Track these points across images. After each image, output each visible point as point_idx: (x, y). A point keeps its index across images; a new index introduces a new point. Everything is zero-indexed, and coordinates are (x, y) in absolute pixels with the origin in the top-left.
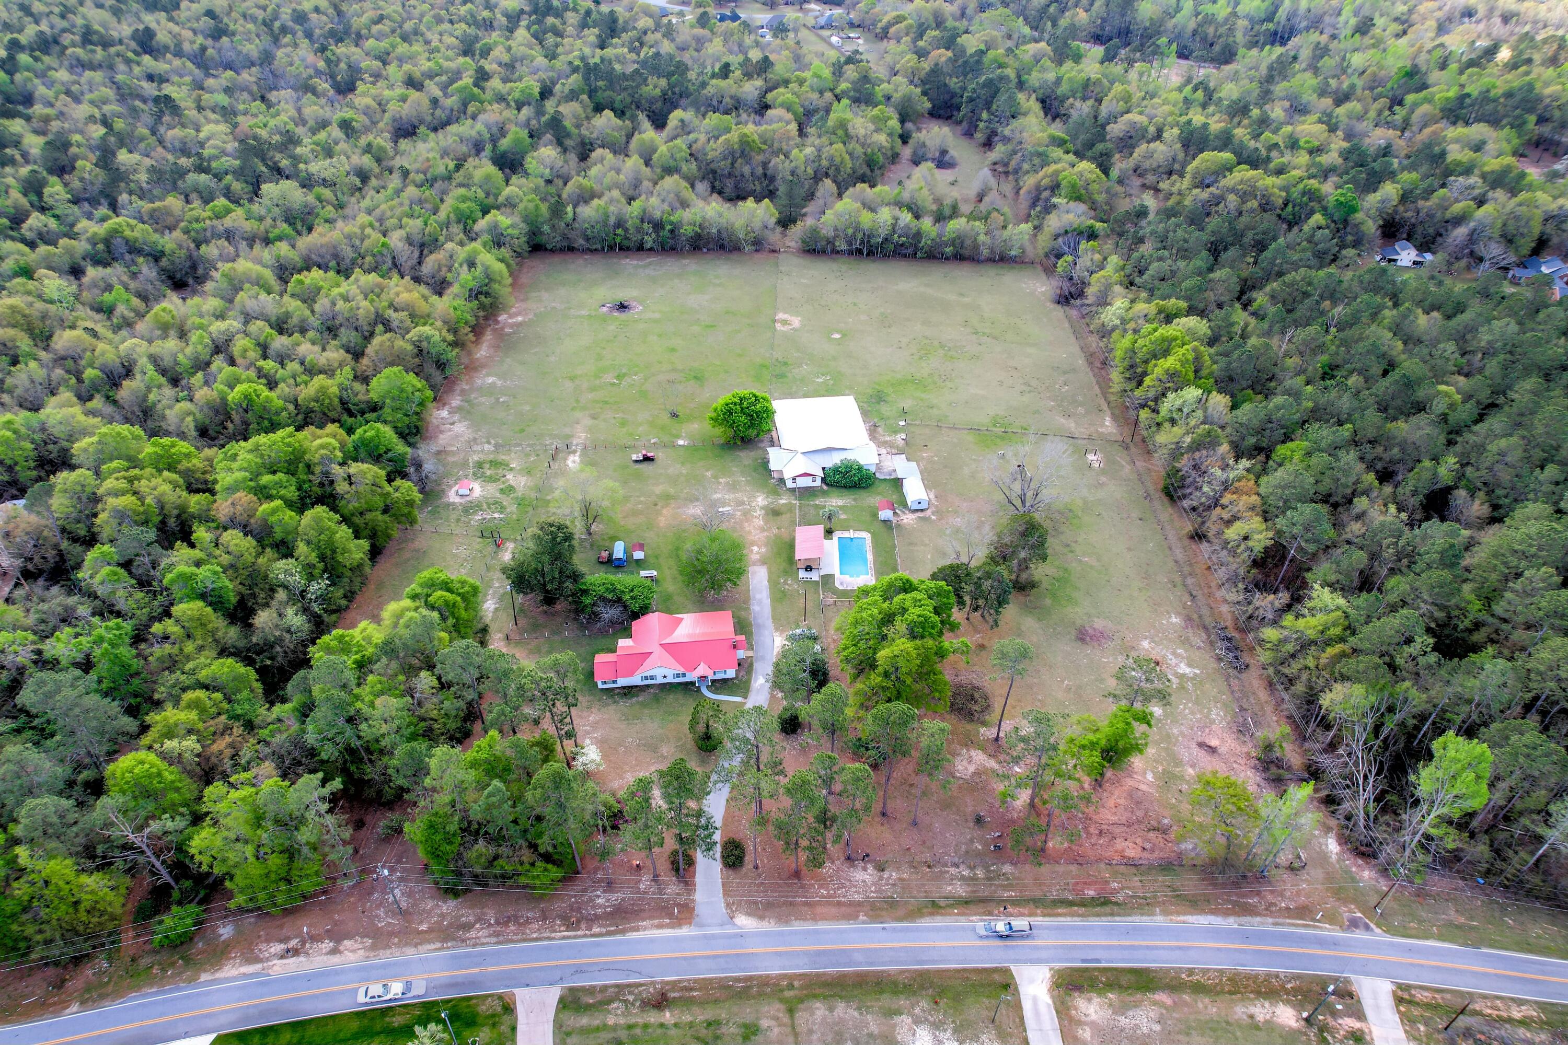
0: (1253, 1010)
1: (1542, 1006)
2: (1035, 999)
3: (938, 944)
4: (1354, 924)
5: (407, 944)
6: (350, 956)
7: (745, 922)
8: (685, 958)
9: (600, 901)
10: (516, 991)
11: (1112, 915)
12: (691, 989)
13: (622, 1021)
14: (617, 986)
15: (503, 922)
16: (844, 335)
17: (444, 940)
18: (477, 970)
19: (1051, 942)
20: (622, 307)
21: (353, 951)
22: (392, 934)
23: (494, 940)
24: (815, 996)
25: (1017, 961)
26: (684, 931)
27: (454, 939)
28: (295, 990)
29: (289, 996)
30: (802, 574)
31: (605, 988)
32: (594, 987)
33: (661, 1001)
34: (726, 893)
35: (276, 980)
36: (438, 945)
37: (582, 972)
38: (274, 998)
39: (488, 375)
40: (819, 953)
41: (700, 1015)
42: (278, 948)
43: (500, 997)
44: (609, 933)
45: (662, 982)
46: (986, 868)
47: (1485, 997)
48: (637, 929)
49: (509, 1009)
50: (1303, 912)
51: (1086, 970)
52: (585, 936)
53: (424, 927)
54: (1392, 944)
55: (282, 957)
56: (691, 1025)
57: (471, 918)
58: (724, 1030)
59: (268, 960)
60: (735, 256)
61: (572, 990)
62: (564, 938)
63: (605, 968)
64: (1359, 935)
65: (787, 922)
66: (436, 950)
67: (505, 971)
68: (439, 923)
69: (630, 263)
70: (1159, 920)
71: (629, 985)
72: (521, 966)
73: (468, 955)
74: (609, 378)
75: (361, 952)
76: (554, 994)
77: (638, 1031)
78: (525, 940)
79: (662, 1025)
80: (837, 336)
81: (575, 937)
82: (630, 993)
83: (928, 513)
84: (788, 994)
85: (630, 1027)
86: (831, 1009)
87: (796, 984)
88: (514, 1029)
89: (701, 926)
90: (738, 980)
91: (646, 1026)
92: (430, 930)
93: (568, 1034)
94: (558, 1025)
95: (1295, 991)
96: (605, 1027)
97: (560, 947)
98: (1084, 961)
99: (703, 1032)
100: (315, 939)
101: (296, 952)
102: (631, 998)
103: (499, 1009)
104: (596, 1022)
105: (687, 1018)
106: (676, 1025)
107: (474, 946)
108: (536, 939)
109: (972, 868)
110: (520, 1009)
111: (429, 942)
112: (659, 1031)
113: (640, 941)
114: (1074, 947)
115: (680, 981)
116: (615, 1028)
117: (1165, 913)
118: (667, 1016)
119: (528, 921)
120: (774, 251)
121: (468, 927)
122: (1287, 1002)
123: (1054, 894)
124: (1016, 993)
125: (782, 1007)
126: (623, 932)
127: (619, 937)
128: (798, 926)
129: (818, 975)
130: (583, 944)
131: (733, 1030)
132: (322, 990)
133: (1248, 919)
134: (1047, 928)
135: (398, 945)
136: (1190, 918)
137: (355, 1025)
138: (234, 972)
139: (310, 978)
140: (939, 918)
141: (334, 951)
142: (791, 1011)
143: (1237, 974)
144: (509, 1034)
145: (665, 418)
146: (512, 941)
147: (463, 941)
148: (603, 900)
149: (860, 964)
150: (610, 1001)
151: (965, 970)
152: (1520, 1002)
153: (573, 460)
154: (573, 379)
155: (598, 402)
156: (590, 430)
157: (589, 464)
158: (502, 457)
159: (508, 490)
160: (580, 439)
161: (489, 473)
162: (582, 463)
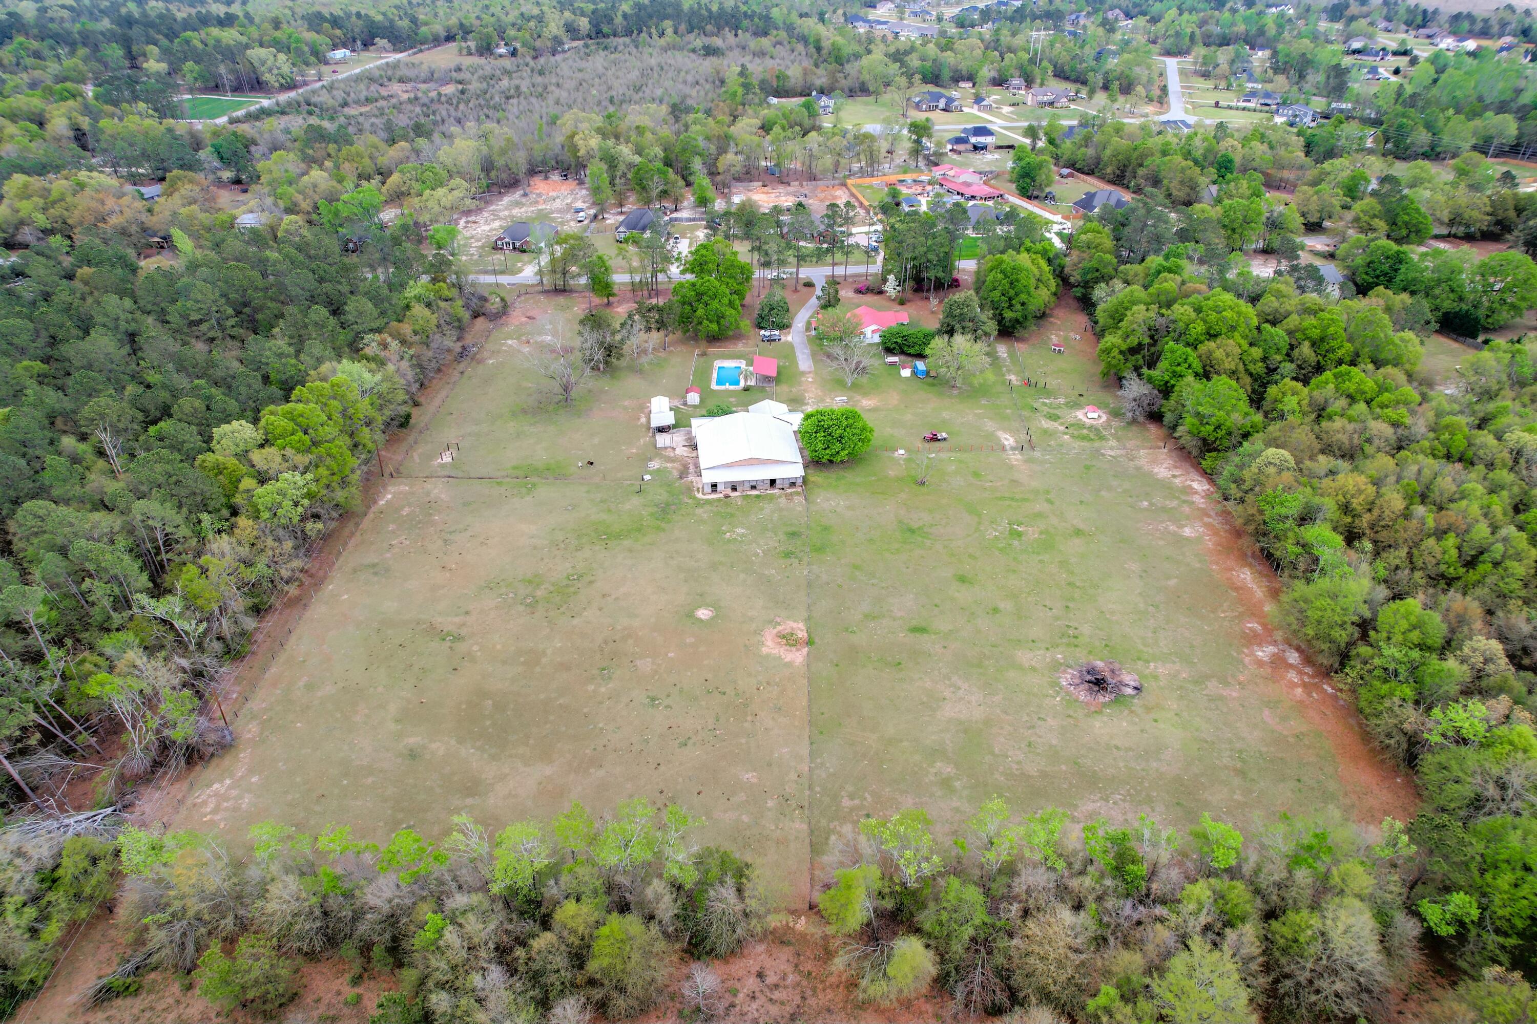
145: (930, 480)
153: (1008, 440)
154: (1078, 532)
155: (1023, 500)
156: (1011, 467)
157: (991, 437)
158: (1085, 444)
159: (1054, 418)
160: (1016, 458)
161: (1085, 431)
162: (999, 439)
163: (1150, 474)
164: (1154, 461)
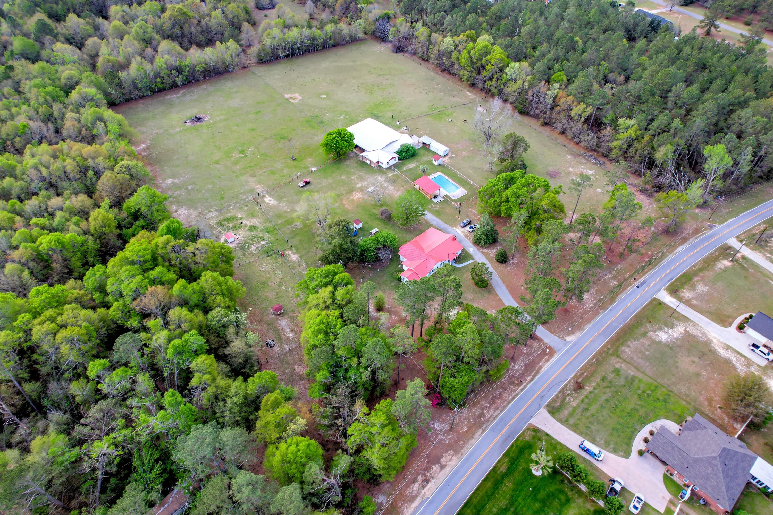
0: (719, 266)
1: (764, 222)
2: (671, 302)
3: (630, 304)
4: (711, 227)
5: (468, 440)
6: (452, 463)
7: (569, 338)
8: (569, 365)
9: (517, 367)
10: (530, 422)
11: (659, 263)
12: (582, 374)
13: (577, 402)
14: (560, 392)
15: (493, 401)
16: (327, 95)
17: (480, 427)
18: (507, 427)
19: (655, 282)
20: (198, 119)
21: (450, 460)
22: (456, 442)
23: (498, 411)
24: (619, 346)
25: (654, 294)
26: (556, 357)
27: (483, 423)
28: (447, 495)
29: (448, 498)
30: (435, 200)
31: (557, 396)
32: (553, 399)
33: (579, 386)
34: (553, 333)
35: (434, 498)
36: (480, 430)
37: (543, 397)
38: (444, 504)
39: (164, 180)
40: (604, 331)
41: (597, 379)
42: (416, 486)
43: (528, 429)
44: (534, 376)
45: (572, 379)
46: (614, 270)
47: (753, 228)
48: (541, 368)
49: (536, 430)
50: (697, 231)
51: (672, 284)
52: (528, 384)
53: (465, 429)
54: (723, 227)
55: (424, 487)
56: (598, 385)
57: (479, 411)
58: (609, 378)
59: (419, 493)
60: (226, 76)
61: (547, 405)
62: (522, 390)
63: (549, 389)
64: (715, 229)
65: (583, 329)
66: (482, 433)
67: (517, 419)
68: (469, 422)
69: (172, 97)
70: (671, 257)
71: (563, 388)
72: (520, 412)
73: (497, 424)
74: (236, 155)
75: (454, 458)
76: (544, 412)
77: (586, 400)
78: (509, 402)
79: (591, 392)
80: (324, 96)
81: (525, 386)
82: (567, 390)
83: (450, 155)
84: (611, 351)
85: (582, 401)
86: (629, 346)
87: (609, 347)
88: (548, 435)
89: (559, 350)
90: (592, 359)
91: (586, 397)
92: (469, 428)
93: (567, 421)
94: (560, 421)
95: (720, 255)
96: (574, 409)
97: (525, 394)
98: (669, 281)
99: (605, 384)
100: (427, 469)
101: (427, 481)
102: (569, 392)
103: (533, 433)
104: (570, 409)
105: (594, 384)
106: (594, 389)
107: (494, 419)
108: (513, 398)
109: (610, 273)
110: (540, 427)
111: (475, 432)
112: (592, 395)
113: (547, 371)
114: (662, 280)
115: (576, 374)
116: (578, 406)
117: (670, 253)
118: (588, 388)
119: (501, 396)
120: (244, 67)
121: (482, 415)
122: (722, 259)
123: (639, 267)
124: (665, 304)
125: (613, 358)
126: (538, 372)
127: (539, 375)
128: (588, 327)
129: (612, 338)
130: (530, 387)
131: (612, 376)
132: (459, 484)
133: (688, 242)
134: (649, 278)
135: (465, 443)
136: (677, 250)
137: (489, 484)
138: (411, 510)
139: (448, 484)
140: (620, 296)
141: (443, 467)
142: (618, 356)
143: (704, 259)
144: (549, 438)
145: (291, 162)
146: (505, 407)
147: (488, 421)
148: (518, 367)
149: (617, 327)
150: (564, 400)
151: (645, 307)
152: (759, 225)
153: (269, 200)
154: (217, 163)
155: (246, 168)
156: (259, 183)
157: (280, 198)
158: (228, 215)
159: (252, 228)
160: (259, 189)
161: (231, 225)
162: (275, 199)
163: (189, 208)
164: (188, 216)
